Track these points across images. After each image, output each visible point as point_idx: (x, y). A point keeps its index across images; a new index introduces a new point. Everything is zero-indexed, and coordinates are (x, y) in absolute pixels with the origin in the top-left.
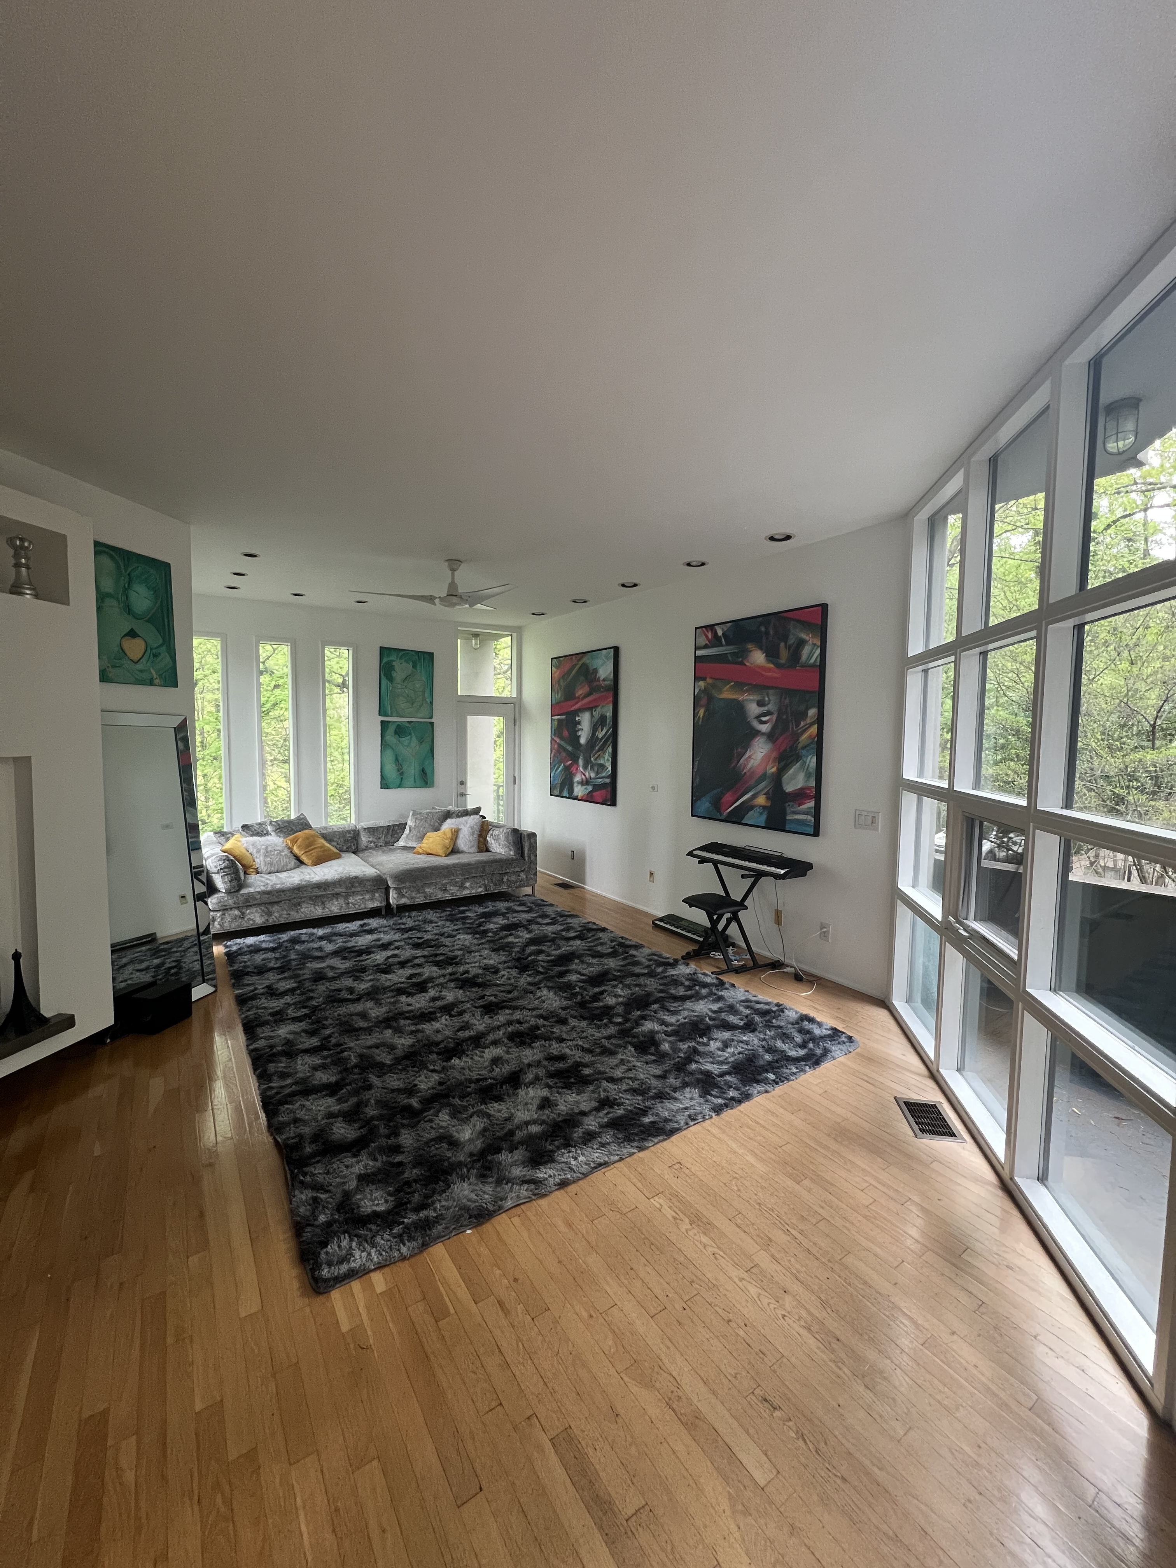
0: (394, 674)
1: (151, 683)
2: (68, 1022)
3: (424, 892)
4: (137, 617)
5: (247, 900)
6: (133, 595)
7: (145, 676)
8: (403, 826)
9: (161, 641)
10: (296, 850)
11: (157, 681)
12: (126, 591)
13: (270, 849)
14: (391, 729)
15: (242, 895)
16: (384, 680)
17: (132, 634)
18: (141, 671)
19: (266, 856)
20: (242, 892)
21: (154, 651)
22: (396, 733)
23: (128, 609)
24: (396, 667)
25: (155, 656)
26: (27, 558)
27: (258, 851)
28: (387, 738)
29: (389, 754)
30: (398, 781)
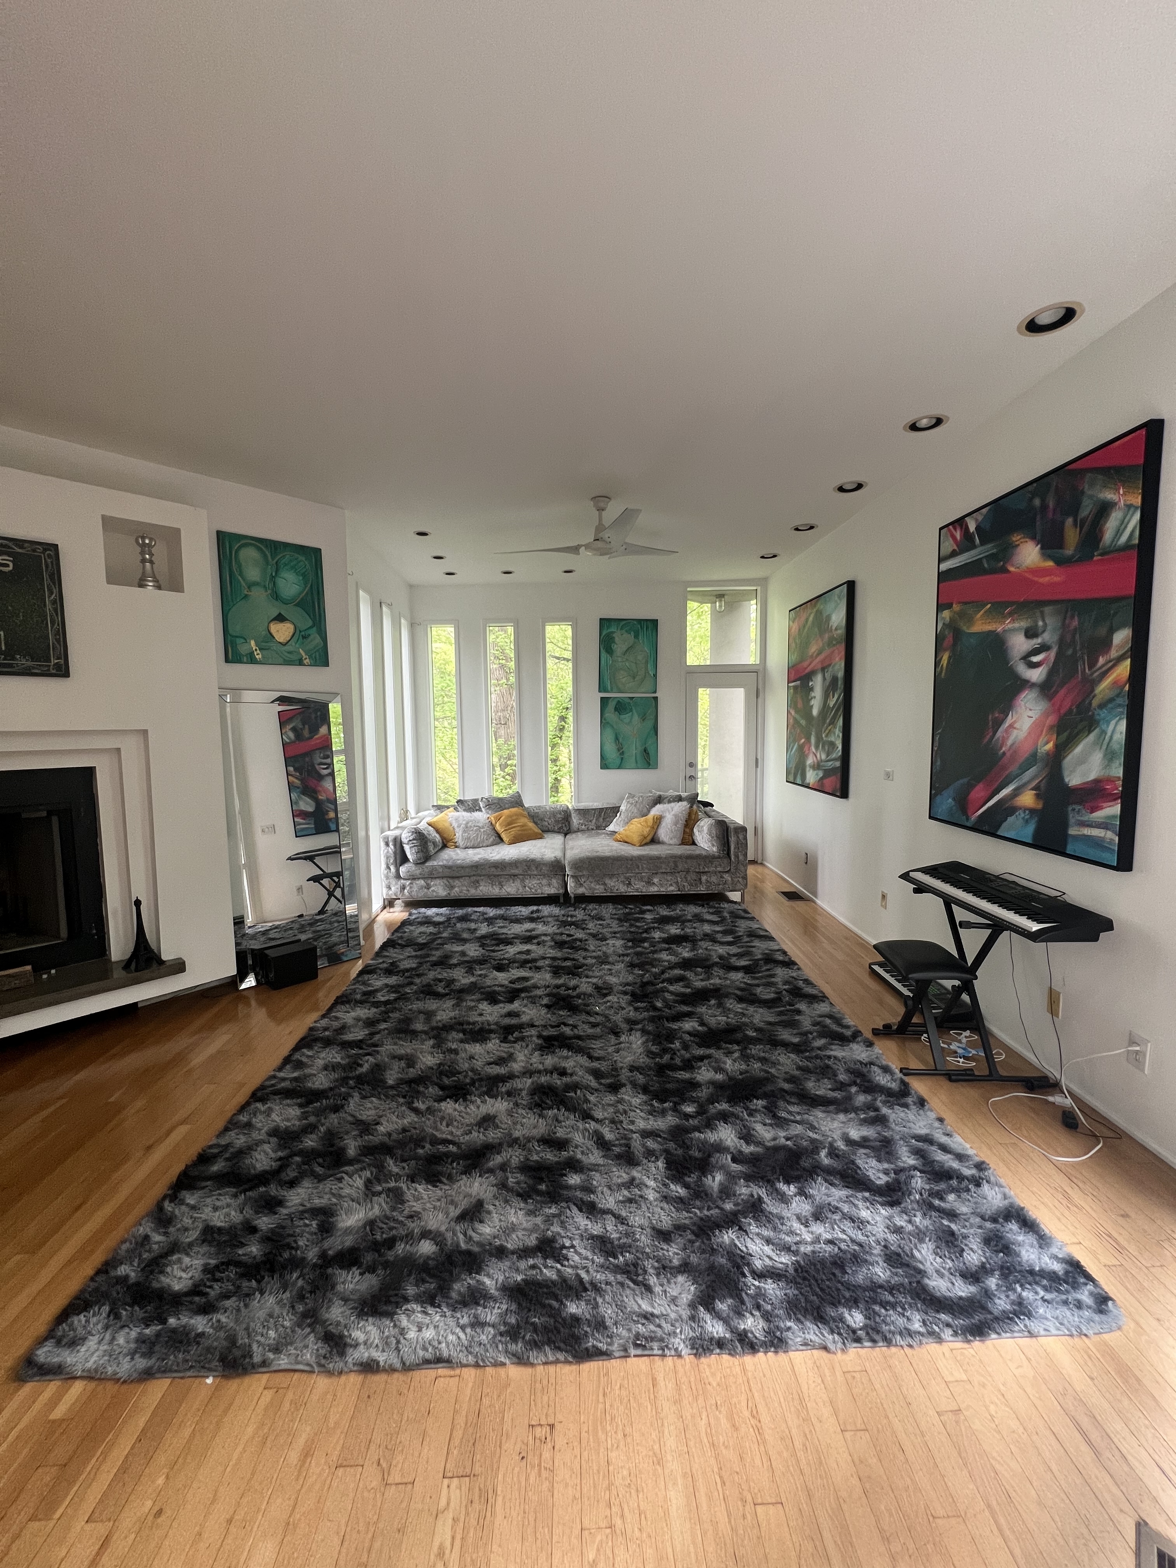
0: (614, 647)
1: (300, 663)
2: (179, 967)
3: (605, 884)
4: (285, 602)
5: (431, 873)
6: (280, 582)
7: (294, 657)
8: (615, 810)
9: (310, 623)
10: (498, 827)
11: (307, 661)
12: (273, 579)
13: (470, 824)
14: (612, 705)
15: (427, 867)
16: (604, 654)
17: (280, 618)
18: (290, 653)
19: (464, 832)
20: (427, 864)
21: (303, 633)
22: (616, 709)
23: (276, 596)
24: (617, 639)
25: (304, 637)
26: (151, 555)
27: (459, 826)
28: (607, 715)
29: (609, 732)
30: (618, 761)
